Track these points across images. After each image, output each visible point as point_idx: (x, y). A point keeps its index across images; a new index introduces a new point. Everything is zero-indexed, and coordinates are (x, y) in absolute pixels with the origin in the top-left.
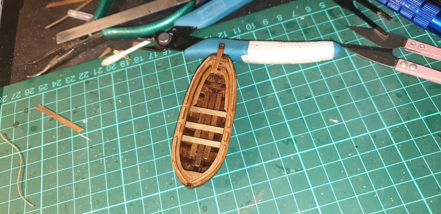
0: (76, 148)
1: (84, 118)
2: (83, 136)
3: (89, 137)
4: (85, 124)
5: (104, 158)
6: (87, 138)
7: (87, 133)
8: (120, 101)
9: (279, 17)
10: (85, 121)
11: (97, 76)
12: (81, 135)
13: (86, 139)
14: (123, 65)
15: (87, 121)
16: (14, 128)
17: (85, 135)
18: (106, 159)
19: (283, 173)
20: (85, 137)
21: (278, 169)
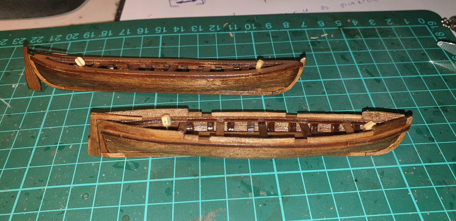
1: (16, 83)
2: (4, 101)
3: (10, 104)
4: (13, 89)
5: (18, 130)
6: (8, 104)
7: (11, 99)
9: (286, 24)
10: (15, 86)
11: (52, 42)
12: (2, 100)
13: (6, 106)
14: (86, 36)
15: (17, 85)
17: (7, 101)
18: (20, 132)
19: (250, 194)
20: (6, 103)
21: (243, 188)
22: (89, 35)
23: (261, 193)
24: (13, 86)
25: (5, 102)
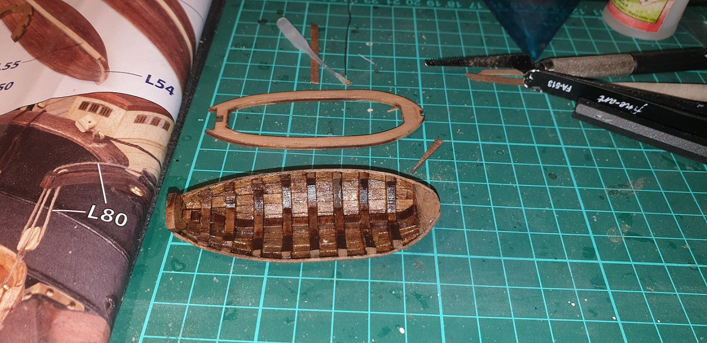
0: (354, 67)
1: (369, 41)
2: (364, 58)
3: (373, 61)
4: (369, 47)
5: (395, 87)
6: (371, 61)
7: (371, 56)
8: (424, 37)
10: (370, 44)
11: (391, 5)
12: (361, 56)
13: (369, 62)
14: (431, 4)
15: (372, 44)
16: (259, 25)
17: (369, 58)
18: (397, 89)
19: (675, 167)
20: (368, 60)
21: (665, 162)
22: (433, 4)
23: (688, 168)
24: (367, 44)
25: (366, 59)
